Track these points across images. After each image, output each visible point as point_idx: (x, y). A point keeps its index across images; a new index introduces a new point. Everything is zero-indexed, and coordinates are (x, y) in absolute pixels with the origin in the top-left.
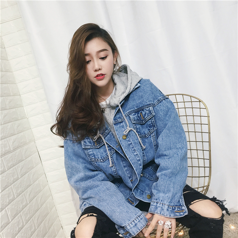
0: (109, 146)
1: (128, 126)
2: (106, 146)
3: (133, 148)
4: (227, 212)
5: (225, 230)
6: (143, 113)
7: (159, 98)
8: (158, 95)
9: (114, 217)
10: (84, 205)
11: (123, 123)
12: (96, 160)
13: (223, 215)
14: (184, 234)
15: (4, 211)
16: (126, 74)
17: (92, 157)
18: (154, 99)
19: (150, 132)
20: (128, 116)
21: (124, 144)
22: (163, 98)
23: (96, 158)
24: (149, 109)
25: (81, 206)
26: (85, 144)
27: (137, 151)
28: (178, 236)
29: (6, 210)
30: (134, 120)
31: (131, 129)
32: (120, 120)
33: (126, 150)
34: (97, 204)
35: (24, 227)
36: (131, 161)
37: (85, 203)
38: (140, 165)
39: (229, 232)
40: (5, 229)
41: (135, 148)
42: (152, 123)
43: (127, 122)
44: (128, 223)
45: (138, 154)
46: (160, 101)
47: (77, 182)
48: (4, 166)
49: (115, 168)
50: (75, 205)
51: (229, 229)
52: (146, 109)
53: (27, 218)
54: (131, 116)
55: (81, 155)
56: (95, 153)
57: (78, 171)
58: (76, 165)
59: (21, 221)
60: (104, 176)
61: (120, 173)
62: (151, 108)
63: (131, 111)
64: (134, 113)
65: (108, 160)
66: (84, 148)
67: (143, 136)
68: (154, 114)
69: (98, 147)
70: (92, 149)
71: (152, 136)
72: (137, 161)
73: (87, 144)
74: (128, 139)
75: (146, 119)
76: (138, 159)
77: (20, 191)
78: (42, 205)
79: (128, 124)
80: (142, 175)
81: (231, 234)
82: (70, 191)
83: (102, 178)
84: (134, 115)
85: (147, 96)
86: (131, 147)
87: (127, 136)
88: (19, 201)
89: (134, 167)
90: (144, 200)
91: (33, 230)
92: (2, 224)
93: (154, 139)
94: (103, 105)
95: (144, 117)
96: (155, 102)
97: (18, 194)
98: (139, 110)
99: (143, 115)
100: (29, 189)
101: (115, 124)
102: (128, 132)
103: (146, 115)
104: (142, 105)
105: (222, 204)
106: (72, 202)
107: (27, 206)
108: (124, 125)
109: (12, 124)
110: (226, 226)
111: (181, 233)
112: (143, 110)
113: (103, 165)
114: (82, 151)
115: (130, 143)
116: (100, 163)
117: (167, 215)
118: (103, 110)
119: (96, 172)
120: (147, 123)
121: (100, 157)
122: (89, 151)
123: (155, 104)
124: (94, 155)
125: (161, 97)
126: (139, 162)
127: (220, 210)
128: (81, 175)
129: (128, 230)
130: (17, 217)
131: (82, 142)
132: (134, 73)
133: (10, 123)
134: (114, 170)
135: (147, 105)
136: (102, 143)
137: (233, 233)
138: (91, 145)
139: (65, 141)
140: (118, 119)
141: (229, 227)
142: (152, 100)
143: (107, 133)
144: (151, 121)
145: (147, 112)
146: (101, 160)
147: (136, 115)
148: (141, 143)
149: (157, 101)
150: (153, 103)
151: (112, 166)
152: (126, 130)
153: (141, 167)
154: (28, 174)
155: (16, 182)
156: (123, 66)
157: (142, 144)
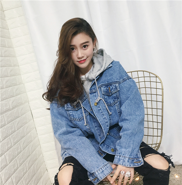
0: (85, 110)
1: (99, 96)
2: (83, 109)
3: (102, 112)
4: (173, 165)
5: (171, 178)
6: (111, 88)
7: (124, 78)
8: (124, 75)
9: (86, 165)
10: (65, 154)
11: (96, 93)
12: (75, 119)
13: (169, 167)
14: (140, 179)
15: (3, 156)
16: (102, 56)
17: (71, 117)
18: (120, 78)
19: (114, 102)
20: (100, 88)
21: (95, 109)
22: (127, 78)
23: (75, 117)
24: (116, 85)
25: (62, 155)
26: (67, 106)
27: (105, 115)
28: (135, 181)
29: (5, 155)
30: (104, 92)
31: (101, 98)
32: (94, 91)
33: (97, 114)
34: (74, 154)
35: (18, 169)
36: (100, 122)
37: (65, 153)
38: (108, 126)
39: (174, 180)
40: (4, 170)
41: (104, 113)
42: (117, 96)
43: (99, 93)
44: (97, 169)
45: (106, 117)
46: (124, 80)
47: (60, 135)
48: (5, 121)
49: (89, 127)
50: (58, 153)
51: (174, 178)
52: (113, 85)
53: (21, 162)
54: (102, 88)
55: (64, 114)
56: (74, 114)
57: (62, 127)
58: (61, 122)
59: (16, 164)
60: (81, 132)
61: (93, 130)
62: (117, 85)
63: (103, 84)
64: (104, 86)
65: (83, 120)
66: (66, 110)
67: (109, 105)
68: (119, 90)
69: (77, 110)
70: (72, 110)
71: (116, 105)
72: (105, 123)
73: (69, 107)
74: (98, 106)
75: (113, 92)
76: (106, 121)
77: (16, 141)
78: (32, 152)
79: (99, 94)
80: (108, 134)
81: (175, 182)
82: (54, 142)
83: (80, 134)
84: (104, 88)
85: (116, 75)
86: (101, 112)
87: (97, 103)
88: (15, 149)
89: (102, 127)
90: (109, 152)
91: (25, 171)
92: (2, 166)
93: (117, 107)
94: (82, 78)
95: (111, 91)
96: (121, 80)
97: (14, 143)
98: (108, 85)
99: (111, 89)
100: (23, 139)
101: (90, 93)
102: (98, 100)
103: (113, 89)
104: (111, 82)
105: (169, 159)
106: (55, 151)
107: (21, 152)
108: (96, 95)
109: (12, 88)
110: (171, 175)
111: (137, 179)
112: (111, 85)
113: (79, 123)
114: (65, 112)
115: (100, 108)
116: (78, 122)
117: (127, 166)
118: (82, 83)
119: (75, 129)
120: (112, 96)
121: (77, 117)
122: (70, 112)
123: (121, 82)
124: (73, 116)
125: (126, 77)
126: (107, 124)
127: (167, 163)
128: (64, 129)
129: (97, 175)
130: (13, 161)
131: (65, 105)
132: (108, 56)
133: (10, 87)
134: (88, 127)
135: (115, 82)
136: (80, 107)
137: (177, 181)
138: (71, 107)
139: (52, 104)
140: (93, 90)
141: (174, 176)
142: (119, 79)
143: (84, 99)
144: (116, 95)
145: (114, 87)
146: (78, 119)
147: (105, 88)
148: (108, 109)
149: (122, 79)
150: (119, 81)
151: (87, 125)
152: (97, 99)
153: (108, 127)
154: (22, 127)
155: (13, 134)
156: (100, 50)
157: (109, 111)
